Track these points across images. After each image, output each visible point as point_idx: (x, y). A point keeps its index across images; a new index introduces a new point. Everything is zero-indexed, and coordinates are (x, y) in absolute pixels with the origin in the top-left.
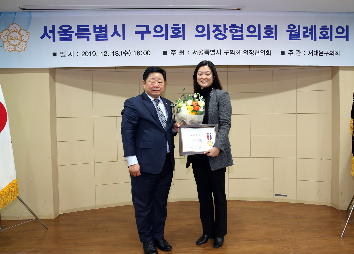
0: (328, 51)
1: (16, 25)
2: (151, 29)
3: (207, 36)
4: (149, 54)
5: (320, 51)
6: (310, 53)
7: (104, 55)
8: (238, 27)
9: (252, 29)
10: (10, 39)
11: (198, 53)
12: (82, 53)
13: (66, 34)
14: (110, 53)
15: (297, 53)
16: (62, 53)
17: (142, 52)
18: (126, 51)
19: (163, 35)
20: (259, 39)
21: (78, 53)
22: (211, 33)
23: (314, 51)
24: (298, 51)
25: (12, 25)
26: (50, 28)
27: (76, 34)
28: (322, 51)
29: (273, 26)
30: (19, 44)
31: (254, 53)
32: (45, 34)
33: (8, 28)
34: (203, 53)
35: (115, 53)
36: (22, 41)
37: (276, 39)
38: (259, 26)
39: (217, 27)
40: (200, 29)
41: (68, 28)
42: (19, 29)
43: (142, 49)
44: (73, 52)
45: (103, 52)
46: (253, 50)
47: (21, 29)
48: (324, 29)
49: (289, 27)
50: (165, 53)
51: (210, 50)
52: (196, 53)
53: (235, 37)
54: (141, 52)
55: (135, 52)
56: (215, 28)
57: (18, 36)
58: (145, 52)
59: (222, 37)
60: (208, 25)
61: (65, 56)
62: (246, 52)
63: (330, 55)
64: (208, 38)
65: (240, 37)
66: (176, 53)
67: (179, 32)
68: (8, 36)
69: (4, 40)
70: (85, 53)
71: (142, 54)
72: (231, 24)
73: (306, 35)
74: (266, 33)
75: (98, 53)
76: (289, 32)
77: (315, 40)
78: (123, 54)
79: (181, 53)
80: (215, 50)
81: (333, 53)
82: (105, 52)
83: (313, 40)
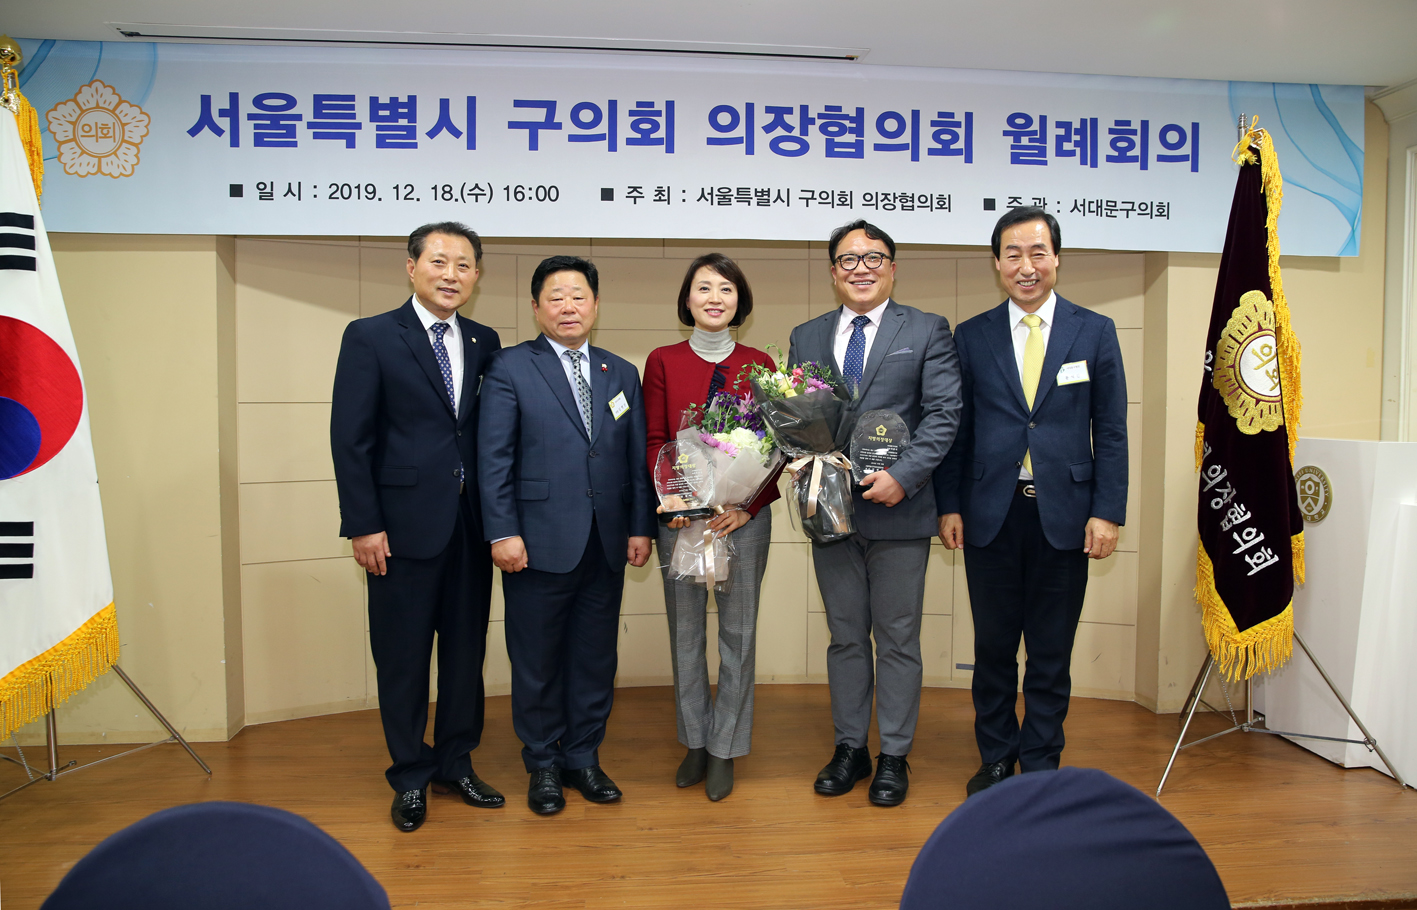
0: (1133, 203)
1: (105, 87)
2: (562, 115)
3: (744, 145)
4: (553, 198)
5: (1108, 201)
6: (1076, 206)
7: (405, 198)
8: (846, 117)
9: (891, 125)
10: (81, 133)
11: (716, 199)
12: (330, 187)
13: (275, 122)
14: (423, 191)
16: (262, 186)
17: (530, 189)
18: (477, 186)
19: (601, 137)
20: (915, 157)
22: (759, 132)
23: (1090, 202)
25: (90, 85)
26: (220, 102)
27: (310, 125)
28: (1115, 202)
29: (960, 117)
30: (115, 153)
31: (898, 204)
32: (205, 120)
33: (77, 94)
34: (732, 198)
35: (440, 192)
36: (124, 141)
37: (969, 159)
38: (916, 114)
39: (779, 113)
40: (724, 119)
41: (283, 102)
42: (115, 99)
43: (530, 182)
44: (300, 183)
45: (401, 188)
46: (894, 194)
47: (121, 102)
48: (1121, 130)
49: (1011, 120)
50: (607, 194)
51: (756, 190)
52: (709, 197)
53: (836, 150)
54: (527, 189)
56: (771, 117)
57: (111, 125)
58: (541, 190)
59: (795, 146)
60: (750, 108)
61: (272, 195)
62: (870, 200)
63: (1138, 214)
64: (750, 151)
65: (853, 150)
66: (644, 197)
67: (656, 127)
68: (74, 124)
69: (60, 137)
70: (339, 188)
71: (530, 198)
72: (826, 106)
73: (1064, 148)
74: (936, 137)
75: (385, 191)
76: (1012, 138)
77: (1092, 166)
78: (468, 195)
79: (660, 197)
80: (769, 189)
81: (1149, 211)
82: (408, 187)
83: (1087, 164)
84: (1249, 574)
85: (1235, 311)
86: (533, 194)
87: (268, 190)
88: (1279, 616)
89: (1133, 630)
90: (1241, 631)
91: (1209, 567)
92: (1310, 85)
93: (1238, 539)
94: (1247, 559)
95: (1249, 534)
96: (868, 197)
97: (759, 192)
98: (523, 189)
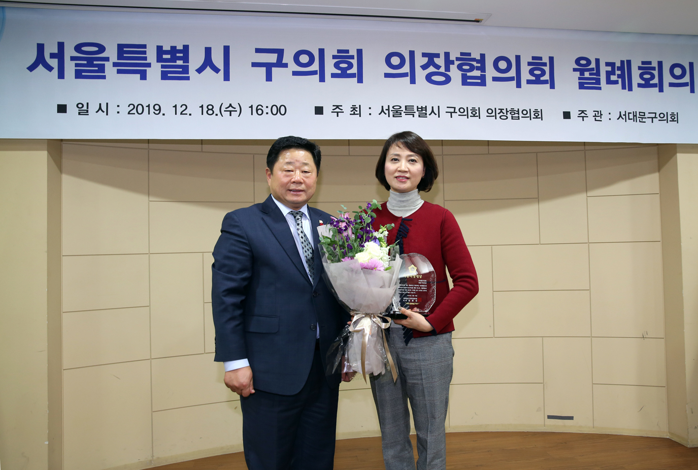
0: (656, 113)
2: (288, 58)
3: (409, 77)
4: (283, 112)
5: (640, 112)
6: (620, 116)
7: (181, 114)
8: (474, 60)
9: (503, 65)
11: (391, 113)
12: (129, 106)
13: (90, 62)
14: (194, 109)
15: (595, 116)
16: (80, 106)
17: (267, 107)
18: (230, 105)
19: (314, 73)
20: (519, 85)
21: (118, 106)
22: (418, 69)
23: (629, 113)
24: (597, 113)
26: (51, 48)
27: (115, 65)
28: (644, 113)
29: (546, 60)
31: (509, 116)
32: (40, 60)
34: (402, 112)
35: (205, 109)
37: (552, 87)
38: (518, 58)
39: (431, 57)
40: (395, 61)
41: (96, 49)
43: (267, 102)
44: (107, 104)
45: (178, 107)
46: (506, 109)
48: (646, 67)
49: (578, 61)
50: (319, 111)
51: (417, 107)
52: (386, 112)
53: (468, 81)
54: (264, 107)
55: (251, 107)
56: (426, 60)
58: (274, 108)
59: (442, 79)
60: (412, 54)
61: (87, 111)
62: (491, 113)
63: (659, 120)
64: (413, 81)
65: (479, 81)
66: (343, 112)
67: (351, 66)
70: (136, 107)
71: (267, 113)
72: (461, 53)
73: (612, 79)
74: (531, 72)
75: (167, 109)
76: (579, 72)
77: (629, 91)
78: (225, 111)
79: (354, 112)
80: (426, 106)
81: (665, 118)
82: (183, 106)
83: (626, 89)
86: (269, 110)
87: (85, 108)
89: (664, 389)
96: (490, 111)
97: (420, 108)
98: (262, 107)
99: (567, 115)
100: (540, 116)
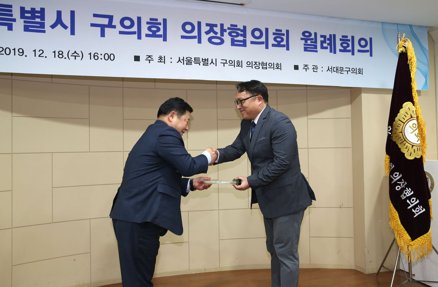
0: (349, 68)
2: (116, 22)
3: (197, 39)
4: (112, 59)
5: (340, 67)
6: (329, 69)
7: (39, 56)
8: (239, 29)
9: (257, 34)
11: (185, 62)
14: (48, 53)
15: (314, 69)
17: (101, 55)
18: (75, 52)
19: (134, 33)
20: (267, 47)
22: (203, 34)
23: (334, 68)
24: (314, 67)
28: (343, 68)
29: (284, 32)
31: (261, 66)
34: (192, 62)
35: (57, 54)
37: (288, 49)
38: (267, 30)
39: (212, 26)
40: (188, 28)
43: (101, 51)
45: (37, 51)
46: (259, 62)
48: (344, 39)
49: (303, 34)
50: (137, 58)
51: (202, 58)
52: (182, 61)
53: (235, 43)
56: (208, 28)
58: (106, 56)
59: (218, 41)
60: (199, 23)
62: (249, 64)
63: (352, 73)
64: (200, 42)
65: (242, 43)
66: (153, 60)
67: (159, 29)
70: (4, 50)
71: (101, 59)
72: (231, 25)
73: (324, 46)
74: (275, 39)
75: (28, 52)
76: (304, 41)
77: (334, 53)
78: (71, 56)
79: (161, 61)
80: (208, 59)
81: (355, 71)
82: (41, 51)
83: (332, 52)
84: (414, 217)
85: (401, 110)
86: (102, 57)
88: (427, 234)
89: (353, 239)
90: (413, 240)
91: (396, 215)
92: (409, 25)
93: (409, 202)
94: (413, 210)
95: (413, 200)
96: (249, 63)
97: (204, 60)
98: (98, 54)
99: (296, 67)
100: (280, 67)
